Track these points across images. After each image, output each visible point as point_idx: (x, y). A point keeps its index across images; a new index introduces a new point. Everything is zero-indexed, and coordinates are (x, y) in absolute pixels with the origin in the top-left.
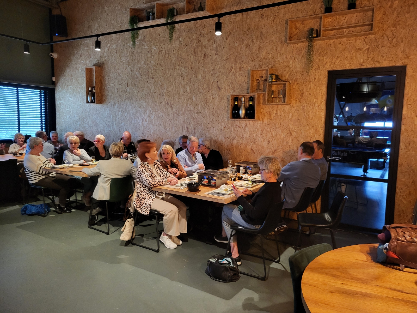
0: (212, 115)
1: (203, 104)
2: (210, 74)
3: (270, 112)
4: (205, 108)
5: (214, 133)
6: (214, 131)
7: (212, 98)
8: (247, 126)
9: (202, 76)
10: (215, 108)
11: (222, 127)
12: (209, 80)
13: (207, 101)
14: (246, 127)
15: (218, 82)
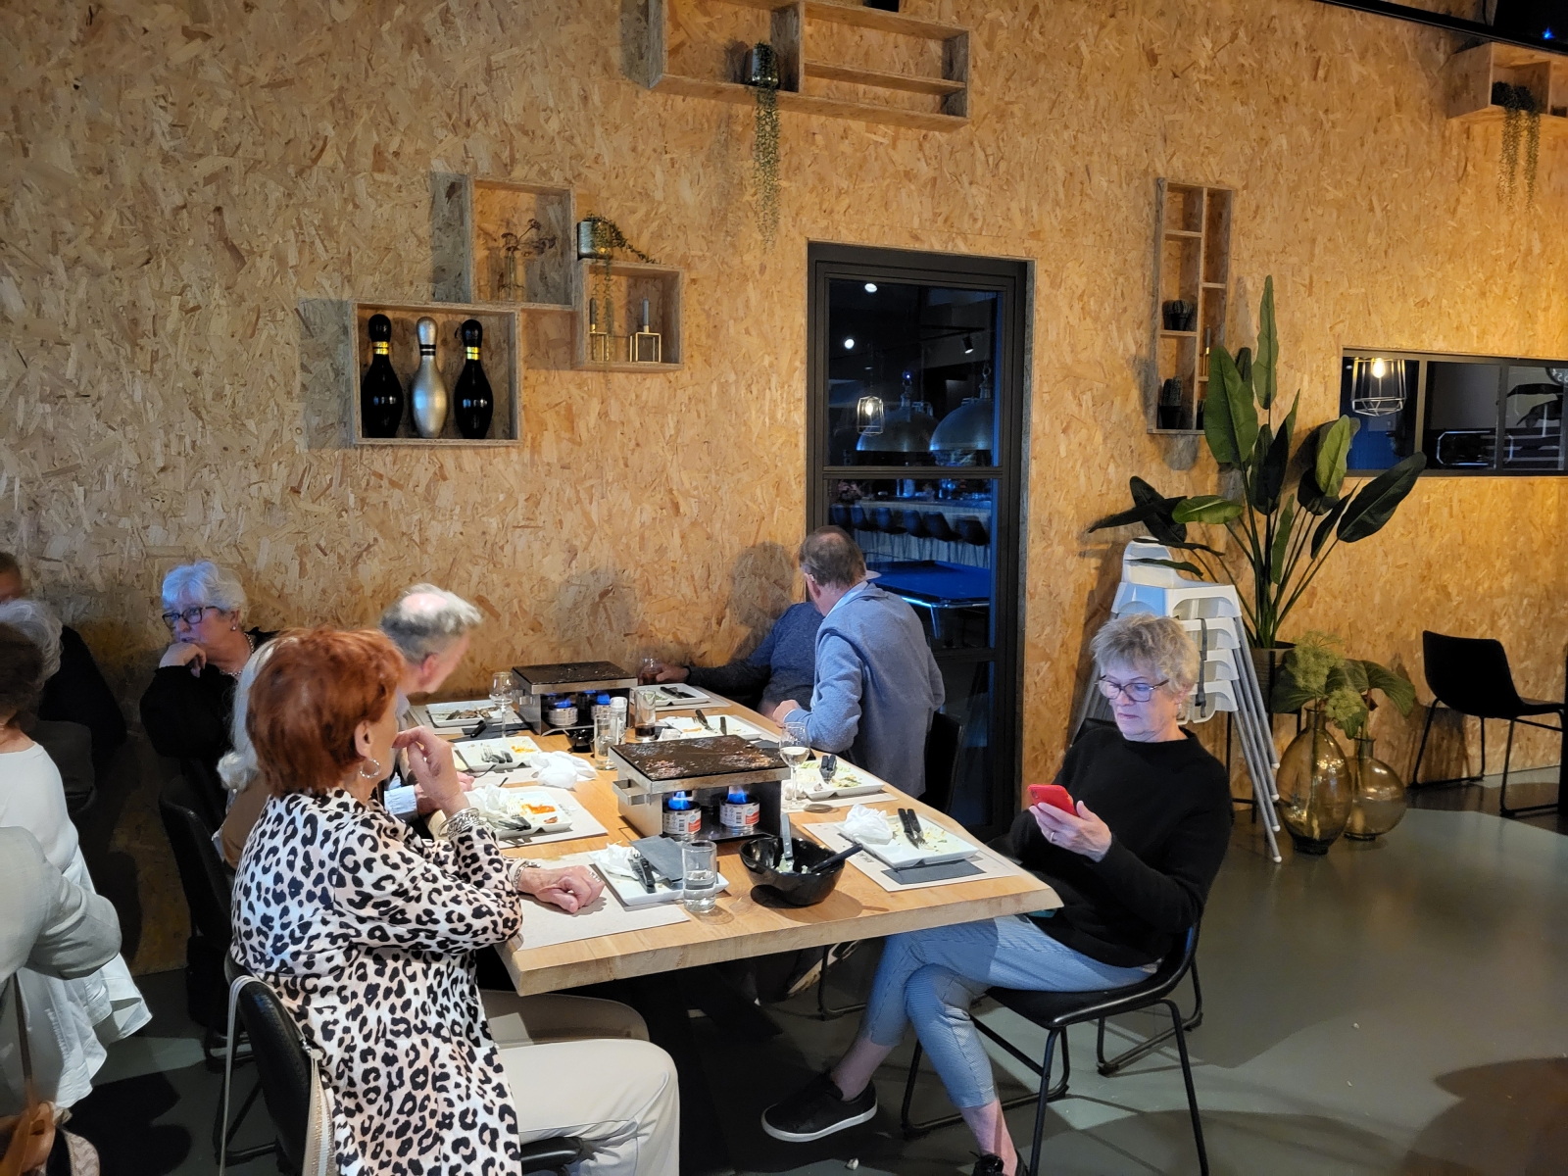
0: (189, 414)
1: (103, 344)
2: (153, 151)
3: (569, 408)
4: (125, 370)
5: (215, 524)
6: (217, 515)
7: (181, 307)
8: (445, 479)
9: (81, 151)
10: (205, 368)
11: (275, 490)
12: (143, 188)
13: (135, 322)
14: (441, 482)
15: (218, 210)
